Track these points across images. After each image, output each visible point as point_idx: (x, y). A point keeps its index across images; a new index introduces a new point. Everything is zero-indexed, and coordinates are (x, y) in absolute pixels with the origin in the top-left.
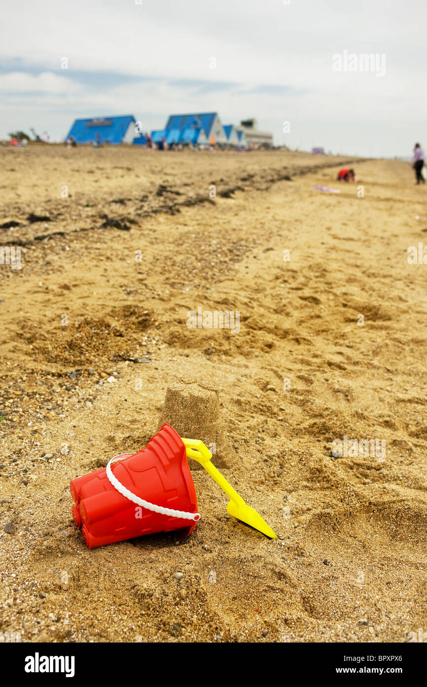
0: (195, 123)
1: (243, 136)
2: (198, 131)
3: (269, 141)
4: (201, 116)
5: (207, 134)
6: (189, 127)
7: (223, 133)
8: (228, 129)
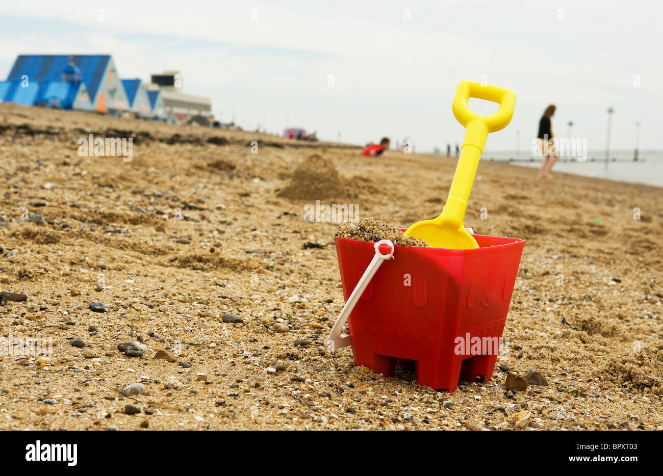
0: (70, 72)
1: (159, 101)
2: (74, 86)
3: (204, 114)
4: (79, 59)
5: (92, 94)
6: (57, 79)
7: (121, 92)
8: (131, 87)
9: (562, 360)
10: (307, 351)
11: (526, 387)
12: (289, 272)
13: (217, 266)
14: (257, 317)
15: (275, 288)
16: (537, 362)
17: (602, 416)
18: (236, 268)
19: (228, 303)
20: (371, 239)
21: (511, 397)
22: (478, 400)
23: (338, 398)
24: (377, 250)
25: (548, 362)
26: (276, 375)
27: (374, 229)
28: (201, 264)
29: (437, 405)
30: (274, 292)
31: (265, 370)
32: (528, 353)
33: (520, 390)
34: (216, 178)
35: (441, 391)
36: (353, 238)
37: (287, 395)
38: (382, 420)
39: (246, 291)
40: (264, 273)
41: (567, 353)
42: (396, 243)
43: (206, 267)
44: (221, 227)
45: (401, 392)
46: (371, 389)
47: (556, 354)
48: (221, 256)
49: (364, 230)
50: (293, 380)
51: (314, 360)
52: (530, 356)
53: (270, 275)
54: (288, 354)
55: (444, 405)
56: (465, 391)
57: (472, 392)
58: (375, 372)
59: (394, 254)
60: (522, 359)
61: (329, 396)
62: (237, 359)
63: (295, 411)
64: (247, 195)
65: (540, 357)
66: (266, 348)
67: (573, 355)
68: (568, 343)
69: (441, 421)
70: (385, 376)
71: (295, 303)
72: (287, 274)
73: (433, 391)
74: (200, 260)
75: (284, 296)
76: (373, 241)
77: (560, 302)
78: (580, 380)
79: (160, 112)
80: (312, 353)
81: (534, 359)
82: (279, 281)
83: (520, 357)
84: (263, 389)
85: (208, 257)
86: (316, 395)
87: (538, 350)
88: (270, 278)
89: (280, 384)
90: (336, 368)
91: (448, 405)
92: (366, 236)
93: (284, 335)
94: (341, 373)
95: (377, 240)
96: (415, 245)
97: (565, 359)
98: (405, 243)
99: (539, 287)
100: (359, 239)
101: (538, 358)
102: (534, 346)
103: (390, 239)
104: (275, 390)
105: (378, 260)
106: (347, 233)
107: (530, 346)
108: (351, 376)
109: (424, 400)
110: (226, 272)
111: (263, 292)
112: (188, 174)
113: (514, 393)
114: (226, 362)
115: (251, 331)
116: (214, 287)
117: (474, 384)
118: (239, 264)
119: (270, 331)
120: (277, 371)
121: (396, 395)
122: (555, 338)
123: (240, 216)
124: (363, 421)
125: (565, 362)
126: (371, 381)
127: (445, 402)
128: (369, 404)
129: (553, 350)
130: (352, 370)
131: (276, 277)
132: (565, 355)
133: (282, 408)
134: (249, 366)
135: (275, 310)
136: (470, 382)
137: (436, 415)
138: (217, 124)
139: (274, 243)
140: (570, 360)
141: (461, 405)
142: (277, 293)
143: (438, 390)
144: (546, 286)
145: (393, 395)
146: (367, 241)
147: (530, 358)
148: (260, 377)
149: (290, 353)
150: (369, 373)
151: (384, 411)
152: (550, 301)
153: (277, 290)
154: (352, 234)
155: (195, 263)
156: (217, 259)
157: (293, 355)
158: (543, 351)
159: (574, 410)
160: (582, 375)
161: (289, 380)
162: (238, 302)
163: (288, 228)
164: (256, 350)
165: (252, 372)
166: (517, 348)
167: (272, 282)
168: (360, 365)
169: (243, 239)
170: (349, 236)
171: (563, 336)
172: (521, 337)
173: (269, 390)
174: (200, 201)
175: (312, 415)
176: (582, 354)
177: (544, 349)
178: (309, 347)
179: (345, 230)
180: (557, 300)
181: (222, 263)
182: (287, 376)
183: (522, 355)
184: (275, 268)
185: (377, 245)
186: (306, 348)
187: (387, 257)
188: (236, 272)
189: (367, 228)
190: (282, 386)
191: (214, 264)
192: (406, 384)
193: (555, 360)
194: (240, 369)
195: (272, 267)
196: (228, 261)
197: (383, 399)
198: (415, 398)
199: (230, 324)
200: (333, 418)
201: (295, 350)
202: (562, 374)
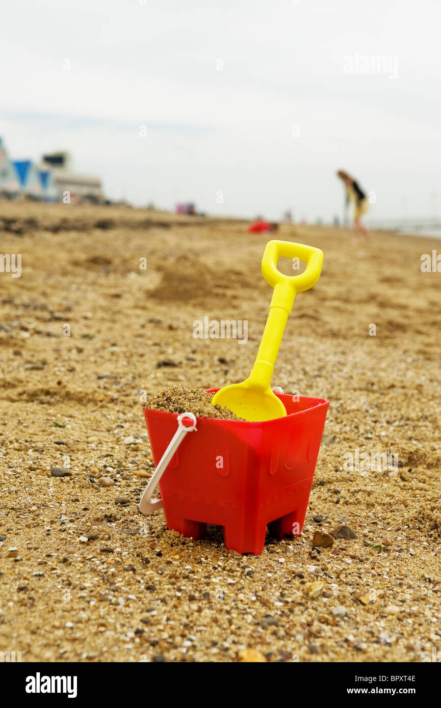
1: (51, 180)
3: (96, 192)
7: (13, 173)
9: (376, 505)
10: (125, 510)
11: (333, 543)
12: (132, 404)
13: (64, 399)
14: (87, 467)
15: (114, 426)
16: (352, 508)
17: (398, 576)
18: (82, 401)
19: (63, 449)
20: (176, 411)
21: (314, 558)
22: (281, 563)
23: (143, 571)
24: (180, 423)
25: (363, 507)
26: (88, 545)
27: (179, 399)
28: (48, 398)
29: (239, 574)
30: (113, 430)
31: (78, 539)
32: (345, 498)
33: (326, 547)
34: (92, 276)
35: (246, 554)
36: (159, 409)
37: (93, 570)
38: (179, 598)
39: (85, 431)
40: (107, 407)
41: (382, 497)
42: (198, 416)
43: (52, 400)
44: (81, 344)
45: (206, 558)
46: (177, 557)
47: (371, 499)
48: (67, 389)
49: (171, 400)
50: (102, 551)
51: (132, 521)
52: (347, 501)
53: (113, 409)
54: (106, 516)
55: (245, 573)
56: (272, 552)
57: (278, 553)
58: (185, 537)
59: (197, 427)
60: (338, 505)
61: (134, 570)
62: (54, 526)
63: (94, 593)
64: (118, 296)
65: (356, 502)
66: (85, 509)
67: (387, 500)
68: (386, 485)
69: (237, 595)
70: (195, 539)
71: (130, 444)
72: (131, 406)
73: (239, 556)
74: (47, 393)
75: (120, 437)
76: (177, 413)
77: (397, 423)
78: (389, 529)
79: (52, 191)
80: (131, 512)
81: (351, 504)
82: (121, 415)
83: (337, 502)
84: (71, 564)
85: (55, 390)
86: (120, 569)
87: (355, 494)
88: (112, 413)
89: (89, 557)
90: (150, 530)
91: (249, 574)
92: (171, 407)
93: (108, 490)
94: (153, 537)
95: (181, 411)
96: (216, 416)
97: (380, 504)
98: (207, 416)
99: (381, 404)
100: (165, 410)
101: (354, 503)
102: (352, 489)
103: (193, 411)
104: (82, 565)
105: (181, 432)
106: (154, 404)
107: (348, 490)
108: (162, 541)
109: (228, 568)
110: (72, 405)
111: (102, 431)
112: (65, 273)
113: (319, 552)
114: (42, 530)
115: (77, 486)
116: (54, 429)
117: (283, 542)
118: (84, 397)
119: (96, 486)
120: (89, 540)
121: (200, 563)
122: (376, 477)
123: (105, 326)
124: (159, 602)
125: (379, 508)
126: (181, 546)
127: (247, 570)
128: (170, 578)
129: (369, 494)
130: (164, 534)
131: (118, 411)
132: (379, 500)
133: (82, 589)
134: (63, 535)
135: (107, 456)
136: (279, 540)
137: (235, 587)
138: (108, 203)
139: (128, 362)
140: (384, 505)
141: (262, 572)
142: (116, 432)
143: (244, 554)
144: (388, 403)
145: (198, 563)
146: (172, 412)
147: (346, 503)
148: (71, 549)
149: (108, 514)
150: (179, 537)
151: (185, 585)
152: (388, 422)
153: (116, 429)
154: (158, 405)
155: (43, 398)
156: (63, 392)
157: (111, 516)
158: (359, 496)
159: (373, 571)
160: (392, 522)
161: (98, 551)
162: (72, 449)
163: (150, 338)
164: (76, 513)
165: (64, 542)
166: (337, 492)
167: (113, 418)
168: (171, 529)
169: (99, 360)
170: (156, 408)
171: (384, 474)
172: (342, 478)
173: (77, 565)
174: (68, 309)
175: (110, 597)
176: (397, 498)
177: (360, 493)
178: (128, 506)
179: (152, 400)
180: (394, 421)
181: (68, 396)
182: (98, 545)
183: (339, 501)
184: (119, 400)
185: (180, 418)
186: (125, 506)
187: (190, 429)
188: (82, 405)
189: (173, 398)
190: (90, 560)
191: (61, 397)
192: (215, 547)
193: (370, 506)
194: (53, 540)
195: (116, 399)
196: (74, 394)
197: (187, 570)
198: (219, 566)
199: (58, 478)
200: (130, 599)
201: (114, 510)
202: (373, 523)
